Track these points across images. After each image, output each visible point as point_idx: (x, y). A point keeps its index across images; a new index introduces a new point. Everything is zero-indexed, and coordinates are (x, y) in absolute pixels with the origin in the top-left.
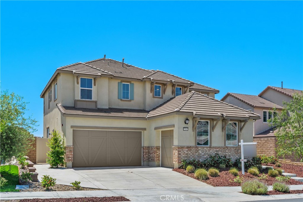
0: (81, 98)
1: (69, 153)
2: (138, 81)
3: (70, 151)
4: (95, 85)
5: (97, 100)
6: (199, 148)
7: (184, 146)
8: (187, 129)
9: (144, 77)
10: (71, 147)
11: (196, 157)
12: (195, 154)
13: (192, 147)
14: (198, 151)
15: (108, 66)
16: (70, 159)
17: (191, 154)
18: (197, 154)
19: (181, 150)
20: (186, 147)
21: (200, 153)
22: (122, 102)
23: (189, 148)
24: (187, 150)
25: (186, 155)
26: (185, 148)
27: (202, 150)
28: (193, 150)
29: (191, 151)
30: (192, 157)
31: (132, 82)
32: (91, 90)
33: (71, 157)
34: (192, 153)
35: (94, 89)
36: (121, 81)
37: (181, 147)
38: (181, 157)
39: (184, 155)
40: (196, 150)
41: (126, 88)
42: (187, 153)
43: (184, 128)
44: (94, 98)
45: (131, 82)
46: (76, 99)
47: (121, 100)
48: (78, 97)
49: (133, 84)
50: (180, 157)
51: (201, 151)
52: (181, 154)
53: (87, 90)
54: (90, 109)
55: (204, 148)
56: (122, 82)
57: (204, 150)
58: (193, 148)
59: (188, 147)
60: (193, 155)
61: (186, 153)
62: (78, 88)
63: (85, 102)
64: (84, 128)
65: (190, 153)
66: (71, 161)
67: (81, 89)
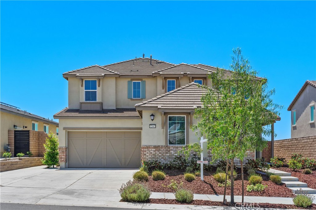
0: (86, 100)
1: (61, 154)
2: (149, 78)
3: (63, 152)
4: (99, 86)
5: (101, 101)
6: (170, 148)
7: (150, 146)
8: (154, 126)
9: (153, 72)
10: (64, 148)
11: (167, 158)
12: (165, 155)
13: (160, 146)
14: (170, 151)
15: (133, 66)
16: (63, 159)
17: (160, 155)
18: (168, 155)
19: (147, 150)
20: (152, 146)
21: (172, 153)
22: (133, 101)
23: (157, 148)
24: (155, 150)
25: (152, 156)
26: (152, 148)
27: (175, 150)
28: (162, 150)
29: (160, 151)
30: (161, 158)
31: (144, 80)
32: (96, 92)
33: (63, 158)
34: (161, 153)
35: (98, 90)
36: (131, 79)
37: (146, 146)
38: (147, 158)
39: (150, 155)
40: (166, 150)
41: (137, 86)
42: (155, 153)
43: (150, 125)
44: (99, 99)
45: (142, 79)
46: (81, 101)
47: (132, 99)
48: (83, 99)
49: (145, 81)
50: (145, 158)
51: (173, 151)
52: (147, 155)
53: (91, 91)
54: (91, 111)
55: (178, 148)
56: (132, 81)
57: (177, 150)
58: (163, 148)
59: (155, 147)
60: (163, 156)
61: (152, 153)
62: (83, 90)
63: (90, 104)
64: (81, 130)
65: (159, 153)
66: (63, 162)
67: (86, 92)
